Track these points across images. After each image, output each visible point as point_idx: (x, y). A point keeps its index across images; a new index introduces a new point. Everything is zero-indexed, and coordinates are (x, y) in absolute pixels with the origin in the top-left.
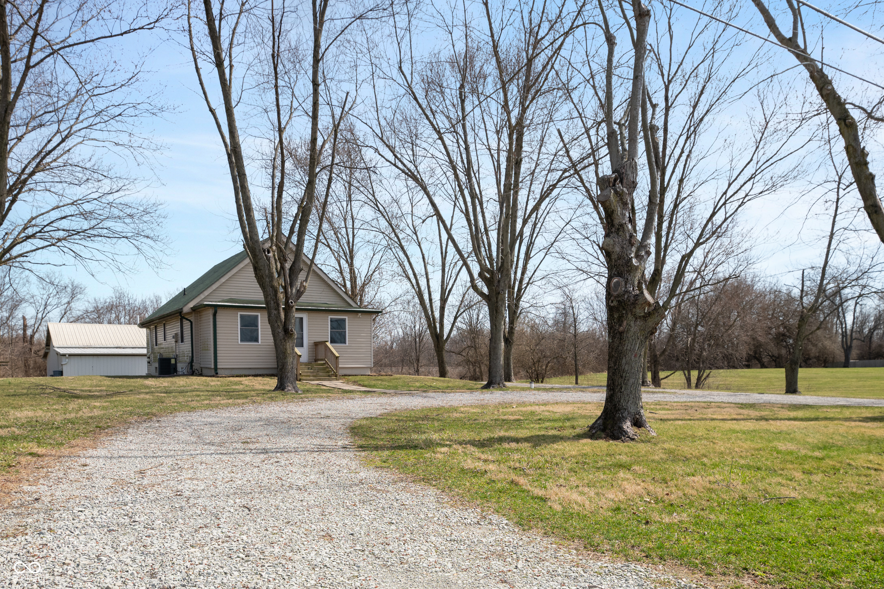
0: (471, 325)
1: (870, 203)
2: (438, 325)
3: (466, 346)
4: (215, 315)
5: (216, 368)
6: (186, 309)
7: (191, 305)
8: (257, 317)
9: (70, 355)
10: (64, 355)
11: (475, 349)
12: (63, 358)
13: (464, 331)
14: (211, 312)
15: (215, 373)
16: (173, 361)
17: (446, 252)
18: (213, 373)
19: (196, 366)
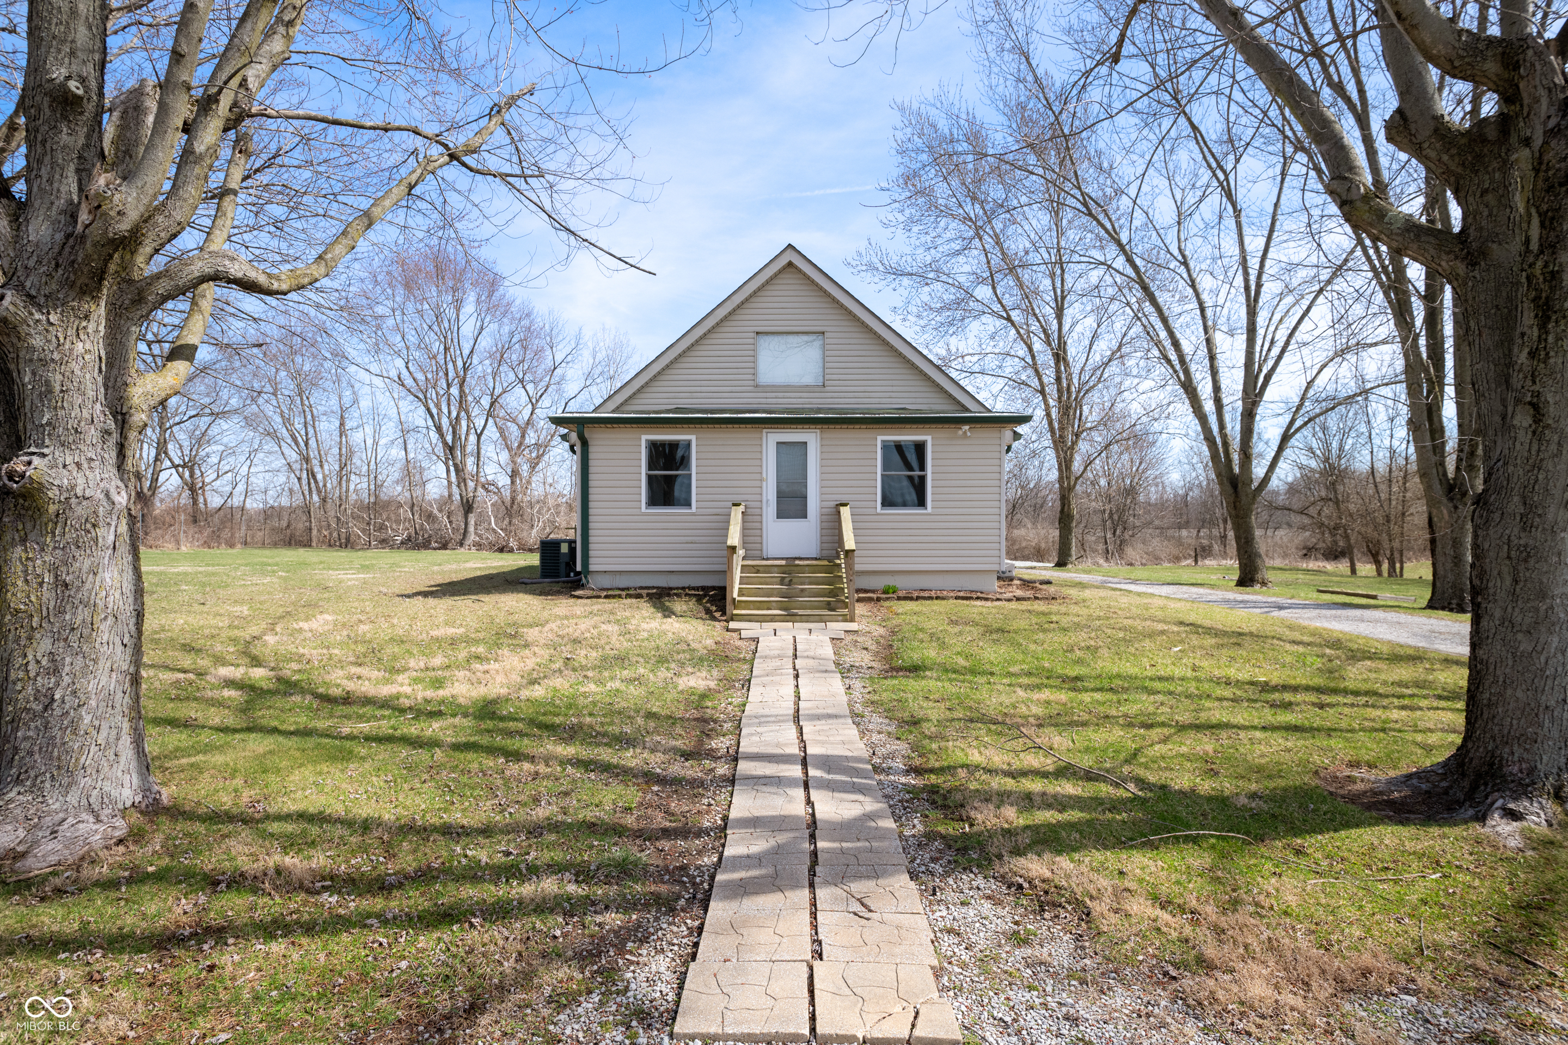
0: (1327, 460)
2: (1236, 457)
3: (1317, 498)
4: (584, 444)
5: (585, 572)
8: (687, 445)
11: (1337, 503)
13: (1312, 470)
15: (582, 584)
17: (1259, 286)
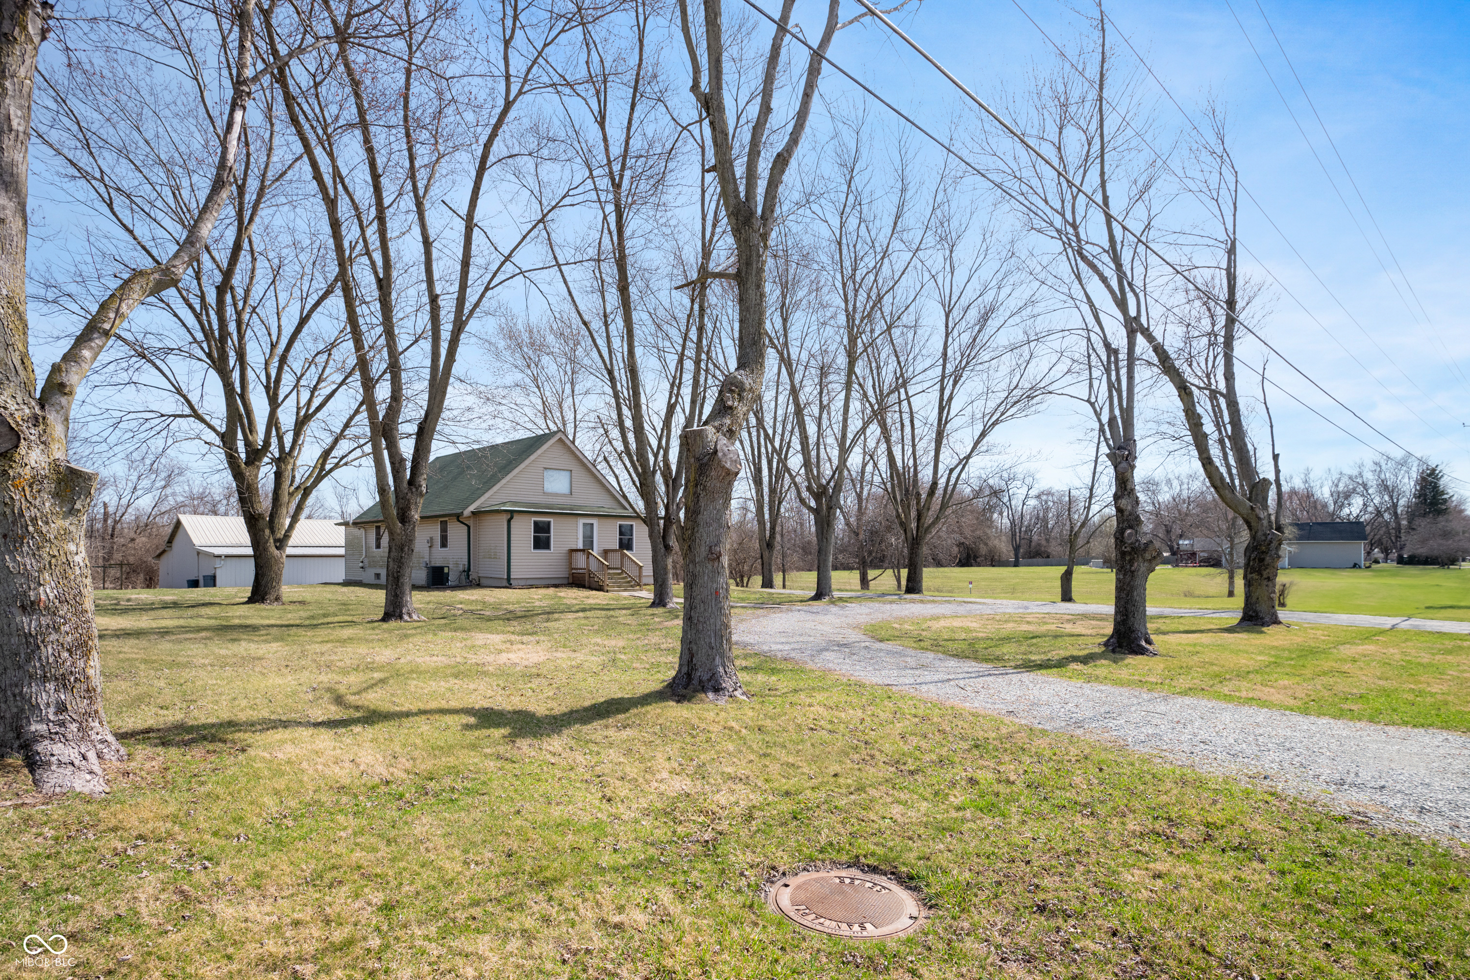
1: (1205, 456)
4: (509, 521)
5: (509, 579)
6: (467, 512)
7: (472, 508)
8: (549, 523)
9: (226, 556)
10: (220, 556)
12: (218, 560)
14: (505, 517)
15: (508, 584)
16: (446, 570)
18: (505, 583)
19: (473, 575)
